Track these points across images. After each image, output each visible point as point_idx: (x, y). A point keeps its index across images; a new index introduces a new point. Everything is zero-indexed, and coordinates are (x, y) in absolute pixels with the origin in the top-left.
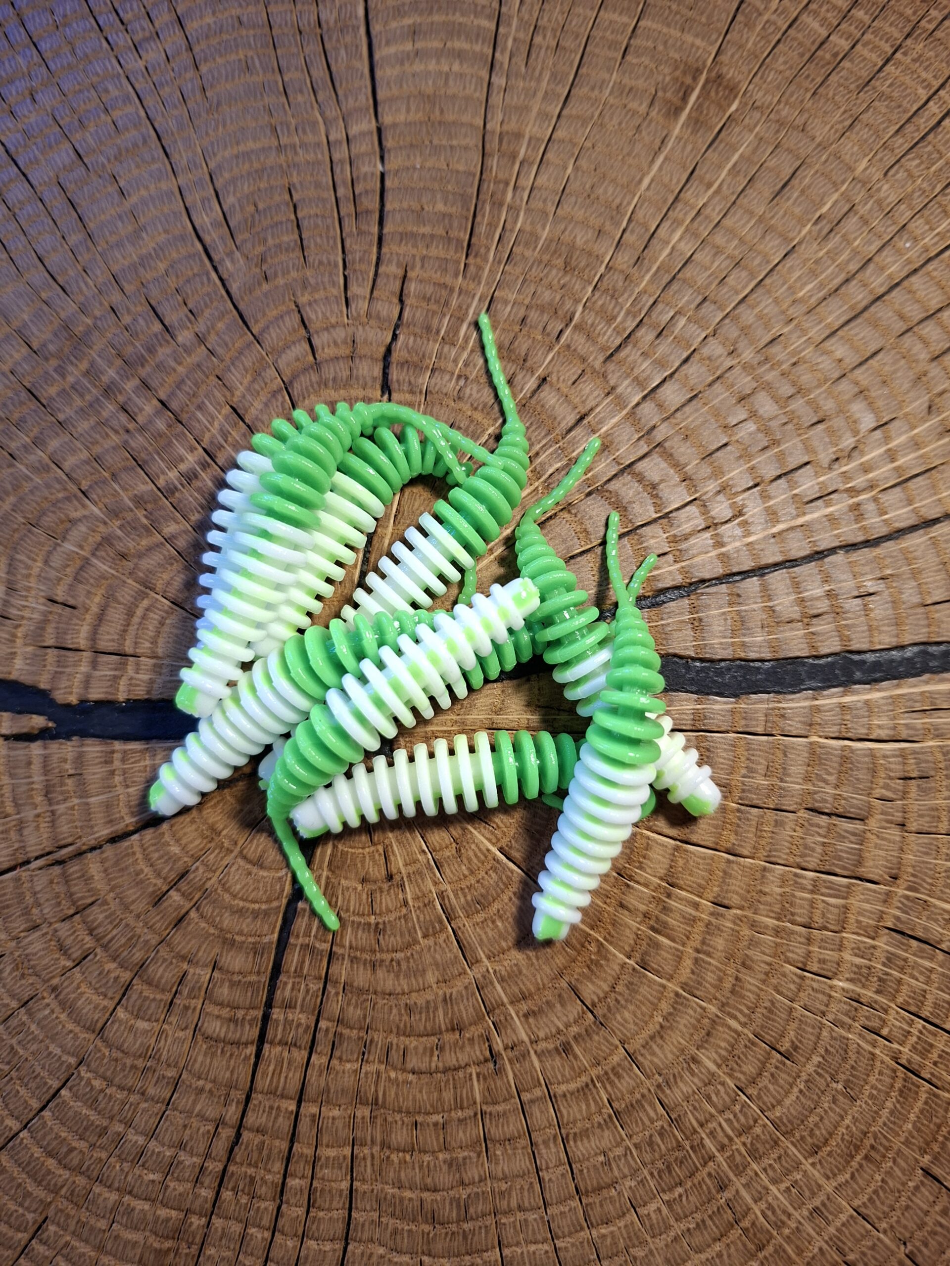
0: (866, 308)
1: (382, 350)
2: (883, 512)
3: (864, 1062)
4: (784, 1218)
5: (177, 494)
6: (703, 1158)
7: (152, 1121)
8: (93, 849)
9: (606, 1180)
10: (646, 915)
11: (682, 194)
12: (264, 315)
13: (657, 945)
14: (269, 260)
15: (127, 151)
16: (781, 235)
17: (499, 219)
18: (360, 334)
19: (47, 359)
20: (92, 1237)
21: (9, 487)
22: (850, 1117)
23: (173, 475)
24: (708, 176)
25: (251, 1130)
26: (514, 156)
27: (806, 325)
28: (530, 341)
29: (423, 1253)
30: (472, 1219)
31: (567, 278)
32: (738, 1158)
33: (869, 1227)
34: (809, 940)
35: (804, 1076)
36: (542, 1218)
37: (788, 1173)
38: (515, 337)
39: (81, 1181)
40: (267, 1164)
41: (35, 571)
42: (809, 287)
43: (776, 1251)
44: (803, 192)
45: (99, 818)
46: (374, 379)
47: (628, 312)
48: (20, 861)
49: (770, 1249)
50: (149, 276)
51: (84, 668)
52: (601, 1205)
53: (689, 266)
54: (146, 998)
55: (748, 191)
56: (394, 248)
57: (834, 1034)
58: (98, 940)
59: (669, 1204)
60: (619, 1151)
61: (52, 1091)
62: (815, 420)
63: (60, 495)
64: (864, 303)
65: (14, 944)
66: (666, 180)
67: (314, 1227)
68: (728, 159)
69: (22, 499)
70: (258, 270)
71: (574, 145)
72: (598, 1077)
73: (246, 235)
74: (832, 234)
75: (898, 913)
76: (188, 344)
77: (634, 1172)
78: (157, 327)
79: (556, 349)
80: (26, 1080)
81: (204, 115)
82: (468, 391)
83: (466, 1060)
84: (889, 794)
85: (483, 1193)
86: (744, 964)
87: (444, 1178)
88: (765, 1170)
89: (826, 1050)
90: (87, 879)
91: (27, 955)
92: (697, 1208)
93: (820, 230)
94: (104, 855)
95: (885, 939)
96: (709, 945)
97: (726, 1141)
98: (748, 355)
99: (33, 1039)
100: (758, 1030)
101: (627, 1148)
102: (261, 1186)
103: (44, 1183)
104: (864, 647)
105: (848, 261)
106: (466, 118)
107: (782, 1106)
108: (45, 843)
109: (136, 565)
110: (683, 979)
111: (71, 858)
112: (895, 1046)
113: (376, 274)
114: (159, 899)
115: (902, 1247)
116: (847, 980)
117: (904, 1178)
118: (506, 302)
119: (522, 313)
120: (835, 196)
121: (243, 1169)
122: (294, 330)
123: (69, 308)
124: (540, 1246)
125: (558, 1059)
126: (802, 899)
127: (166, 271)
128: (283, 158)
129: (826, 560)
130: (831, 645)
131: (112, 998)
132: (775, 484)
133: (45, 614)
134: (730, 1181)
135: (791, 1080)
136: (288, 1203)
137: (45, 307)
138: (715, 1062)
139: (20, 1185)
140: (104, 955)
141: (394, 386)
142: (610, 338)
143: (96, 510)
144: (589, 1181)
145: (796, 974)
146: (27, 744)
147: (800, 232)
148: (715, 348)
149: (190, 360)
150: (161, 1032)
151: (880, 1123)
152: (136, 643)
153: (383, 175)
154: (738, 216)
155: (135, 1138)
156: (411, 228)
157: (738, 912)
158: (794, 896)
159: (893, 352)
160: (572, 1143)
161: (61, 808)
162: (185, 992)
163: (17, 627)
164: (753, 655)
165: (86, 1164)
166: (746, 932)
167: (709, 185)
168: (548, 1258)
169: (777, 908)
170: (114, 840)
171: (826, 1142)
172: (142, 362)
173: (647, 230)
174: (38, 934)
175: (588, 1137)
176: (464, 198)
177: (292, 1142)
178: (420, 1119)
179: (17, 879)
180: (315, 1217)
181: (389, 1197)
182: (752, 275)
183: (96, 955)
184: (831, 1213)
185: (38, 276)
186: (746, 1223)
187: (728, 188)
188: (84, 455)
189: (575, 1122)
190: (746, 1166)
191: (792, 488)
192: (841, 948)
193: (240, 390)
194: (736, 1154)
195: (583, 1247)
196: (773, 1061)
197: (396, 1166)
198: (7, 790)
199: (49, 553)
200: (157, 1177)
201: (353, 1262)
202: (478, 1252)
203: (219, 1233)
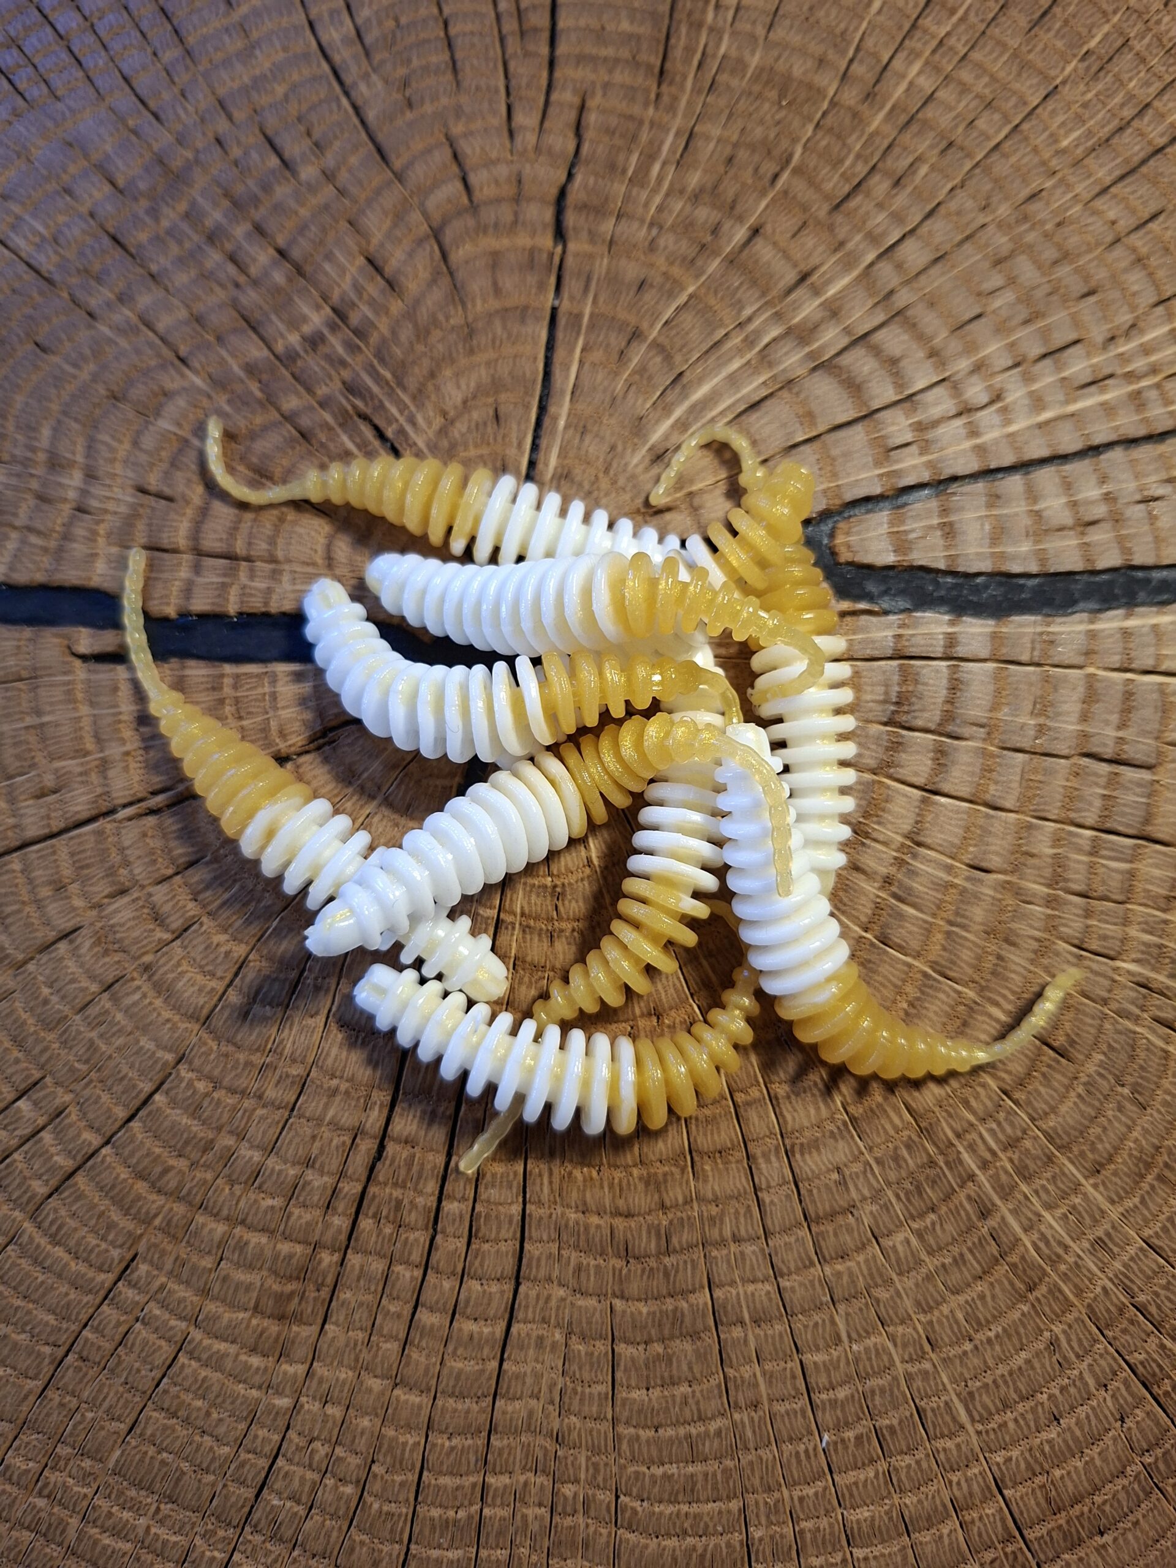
0: (1144, 162)
1: (554, 192)
2: (1167, 403)
3: (1155, 1061)
4: (1060, 1251)
5: (299, 363)
6: (960, 1176)
7: (271, 1131)
9: (842, 1203)
10: (888, 881)
11: (920, 21)
12: (408, 148)
13: (901, 916)
14: (414, 84)
16: (1039, 74)
17: (698, 42)
18: (527, 170)
19: (136, 199)
20: (195, 1278)
21: (88, 352)
22: (1138, 1128)
23: (294, 339)
25: (398, 1140)
27: (1072, 179)
28: (738, 185)
29: (615, 1295)
30: (675, 1251)
31: (783, 114)
32: (1004, 1178)
33: (1162, 1261)
34: (1088, 913)
35: (1084, 1078)
36: (763, 1250)
37: (1065, 1195)
38: (720, 181)
39: (180, 1209)
40: (417, 1183)
41: (121, 454)
42: (1076, 134)
43: (1050, 1291)
44: (1066, 22)
46: (545, 226)
47: (858, 156)
48: (104, 810)
49: (1043, 1289)
50: (264, 100)
51: (184, 573)
52: (836, 1235)
53: (931, 104)
54: (265, 977)
55: (1002, 19)
56: (570, 72)
57: (1119, 1027)
58: (204, 907)
59: (919, 1234)
60: (857, 1168)
61: (143, 1096)
62: (1085, 290)
63: (152, 362)
64: (1142, 155)
65: (94, 913)
66: (900, 3)
67: (477, 1263)
69: (104, 367)
70: (399, 97)
73: (385, 55)
74: (1102, 74)
76: (313, 182)
77: (876, 1195)
78: (274, 161)
79: (771, 195)
80: (109, 1083)
82: (662, 242)
85: (689, 1218)
86: (1007, 940)
87: (640, 1199)
88: (1036, 1192)
89: (1110, 1046)
90: (190, 830)
91: (112, 926)
92: (954, 1239)
93: (1088, 68)
96: (963, 916)
97: (988, 1156)
98: (1003, 210)
99: (119, 1031)
101: (867, 1163)
102: (410, 1212)
103: (133, 1211)
104: (1150, 560)
105: (1123, 105)
107: (1055, 1113)
108: (135, 787)
110: (932, 958)
111: (168, 807)
113: (547, 102)
116: (1134, 961)
118: (708, 138)
119: (728, 150)
120: (1106, 28)
121: (388, 1190)
122: (445, 166)
123: (162, 139)
124: (760, 1285)
125: (779, 1051)
126: (1079, 862)
127: (286, 97)
129: (1102, 457)
130: (1110, 559)
131: (222, 978)
132: (1041, 363)
133: (133, 507)
134: (994, 1205)
135: (1066, 1081)
136: (443, 1232)
137: (133, 138)
139: (103, 1213)
140: (212, 924)
141: (570, 234)
142: (834, 184)
143: (198, 381)
144: (821, 1204)
145: (1070, 953)
146: (112, 666)
147: (1063, 69)
148: (964, 201)
149: (315, 201)
150: (284, 1019)
152: (250, 544)
154: (988, 49)
155: (249, 1153)
156: (590, 49)
157: (1001, 877)
158: (1067, 858)
160: (798, 1156)
163: (98, 522)
164: (1016, 568)
165: (188, 1186)
166: (1010, 901)
167: (953, 11)
168: (770, 1300)
169: (1048, 872)
171: (1110, 1159)
172: (256, 201)
173: (879, 61)
174: (126, 899)
175: (818, 1149)
176: (654, 15)
177: (449, 1156)
179: (100, 833)
180: (478, 1250)
181: (571, 1224)
182: (1006, 119)
183: (202, 924)
184: (1117, 1245)
185: (124, 100)
186: (1014, 1258)
187: (976, 16)
188: (184, 313)
189: (801, 1131)
190: (1014, 1187)
191: (1059, 369)
192: (1126, 922)
193: (377, 237)
194: (1001, 1173)
195: (813, 1286)
196: (1044, 1058)
197: (580, 1183)
198: (86, 723)
199: (139, 433)
200: (277, 1202)
201: (527, 1307)
202: (683, 1293)
203: (357, 1272)
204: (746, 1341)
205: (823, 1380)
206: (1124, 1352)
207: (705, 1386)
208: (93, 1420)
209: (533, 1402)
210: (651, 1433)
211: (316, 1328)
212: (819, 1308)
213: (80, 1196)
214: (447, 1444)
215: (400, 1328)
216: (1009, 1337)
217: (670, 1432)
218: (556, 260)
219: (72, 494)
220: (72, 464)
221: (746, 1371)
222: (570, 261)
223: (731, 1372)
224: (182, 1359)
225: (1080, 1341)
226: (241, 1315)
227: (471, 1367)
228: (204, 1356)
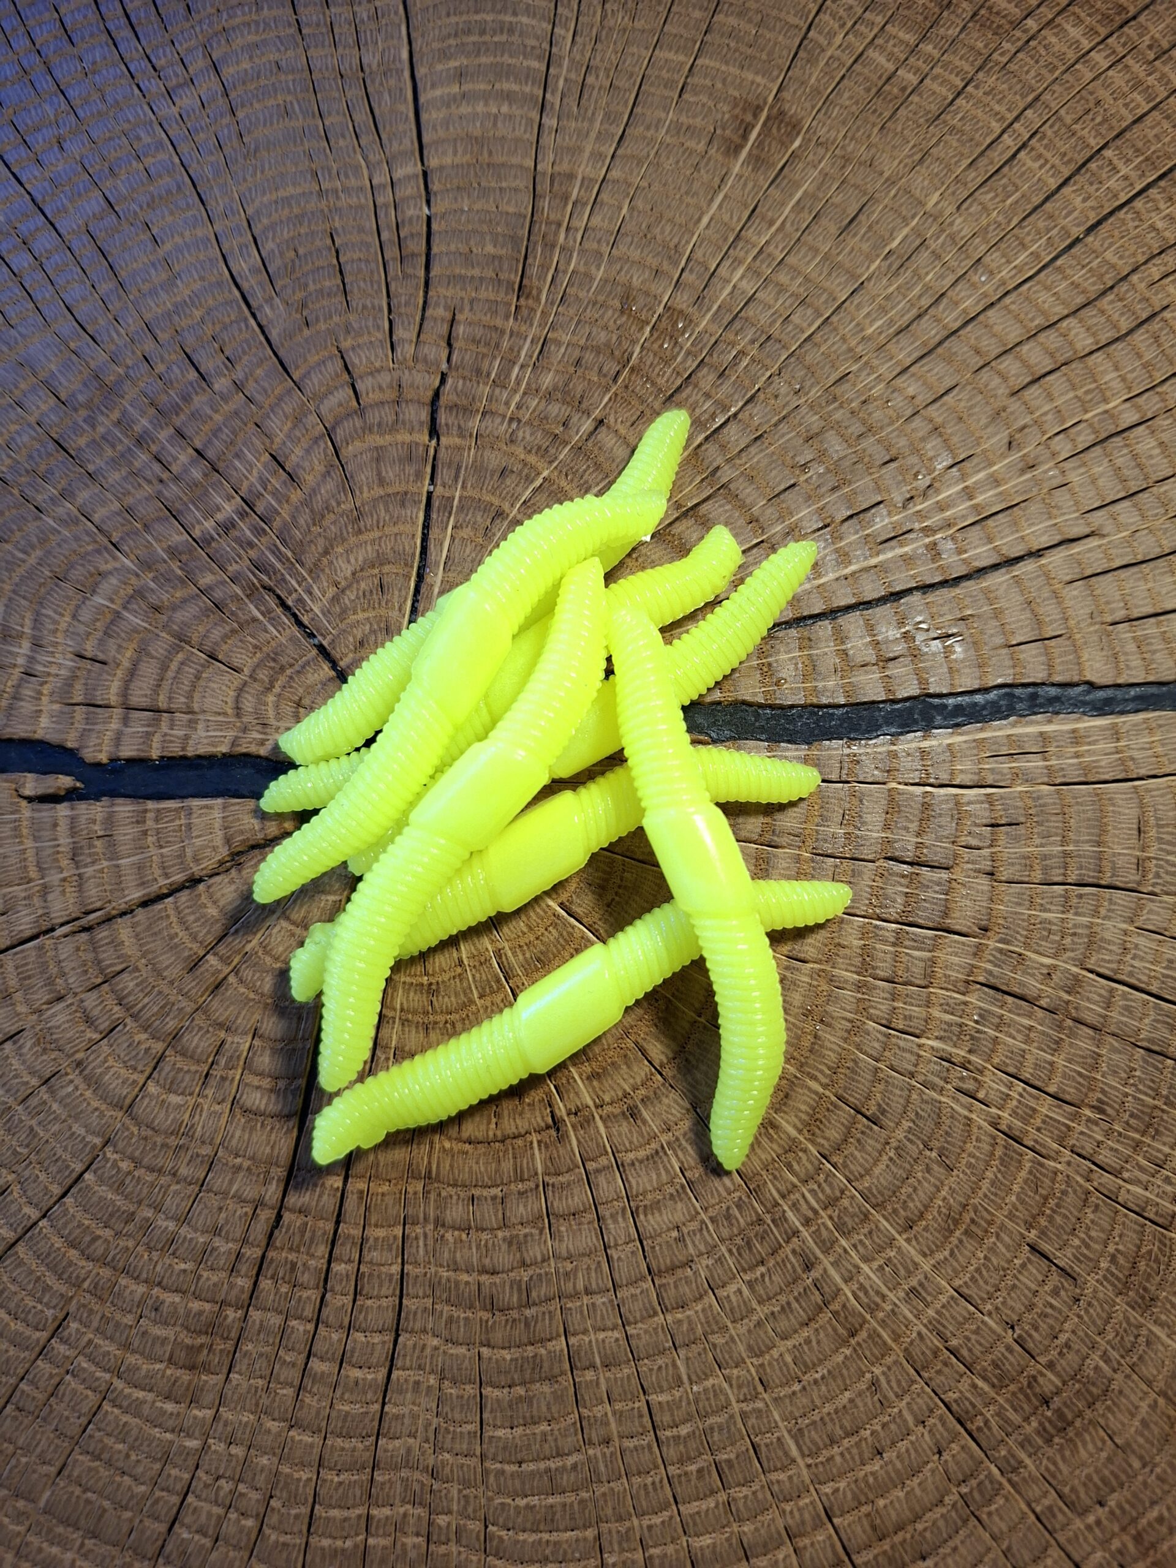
0: (940, 343)
1: (430, 393)
2: (960, 551)
3: (958, 1129)
4: (878, 1300)
5: (213, 544)
6: (786, 1233)
7: (184, 1204)
8: (123, 914)
9: (681, 1258)
11: (743, 233)
12: (306, 360)
14: (310, 305)
15: (161, 198)
16: (848, 272)
17: (552, 262)
18: (406, 377)
19: (76, 410)
20: (118, 1334)
21: (35, 540)
22: (946, 1188)
23: (209, 525)
24: (770, 214)
25: (290, 1210)
26: (566, 198)
27: (875, 362)
28: (586, 382)
29: (482, 1344)
30: (534, 1304)
31: (624, 319)
32: (824, 1233)
33: (972, 1309)
34: (894, 997)
35: (894, 1143)
36: (611, 1301)
37: (880, 1250)
38: (570, 379)
39: (106, 1272)
40: (310, 1247)
41: (63, 626)
42: (879, 323)
43: (870, 1336)
44: (870, 227)
45: (130, 878)
46: (421, 423)
47: (688, 353)
48: (45, 928)
49: (863, 1334)
50: (184, 323)
51: (115, 725)
52: (676, 1287)
53: (752, 305)
54: (180, 1070)
55: (814, 227)
56: (442, 291)
57: (924, 1096)
58: (127, 1010)
59: (750, 1284)
60: (694, 1226)
61: (74, 1175)
62: (887, 458)
63: (90, 548)
64: (939, 338)
65: (35, 1017)
66: (726, 218)
67: (362, 1317)
68: (791, 196)
69: (49, 552)
70: (299, 316)
71: (629, 185)
72: (668, 1143)
73: (286, 282)
74: (902, 270)
75: (989, 966)
76: (225, 391)
77: (711, 1250)
78: (193, 375)
79: (614, 389)
80: (46, 1164)
81: (241, 160)
82: (520, 434)
83: (526, 1126)
84: (974, 842)
85: (547, 1274)
86: (823, 1021)
87: (503, 1258)
88: (855, 1246)
89: (917, 1114)
90: (116, 944)
91: (49, 1029)
92: (781, 1289)
93: (890, 266)
94: (136, 919)
95: (976, 995)
97: (810, 1214)
98: (815, 392)
99: (55, 1118)
100: (840, 1092)
101: (703, 1222)
102: (303, 1273)
103: (65, 1276)
104: (945, 689)
105: (920, 296)
106: (515, 160)
107: (870, 1175)
108: (71, 908)
109: (170, 618)
111: (99, 924)
112: (994, 1110)
113: (423, 319)
114: (195, 964)
115: (1010, 1332)
116: (936, 1038)
117: (1008, 1255)
118: (559, 344)
119: (577, 353)
120: (905, 231)
121: (284, 1254)
122: (337, 376)
123: (99, 357)
124: (610, 1333)
125: (625, 1124)
126: (885, 952)
127: (202, 319)
128: (324, 202)
129: (903, 601)
130: (911, 689)
131: (142, 1072)
132: (846, 524)
133: (72, 670)
134: (816, 1258)
135: (879, 1147)
136: (332, 1290)
137: (74, 357)
138: (795, 1127)
139: (39, 1278)
140: (134, 1025)
141: (442, 430)
142: (670, 378)
143: (127, 562)
144: (663, 1259)
145: (880, 1032)
146: (52, 805)
147: (868, 268)
148: (781, 386)
149: (227, 408)
150: (197, 1106)
151: (981, 1194)
152: (170, 698)
153: (429, 218)
154: (803, 253)
155: (165, 1224)
156: (459, 270)
157: (816, 966)
158: (874, 948)
159: (969, 387)
160: (642, 1217)
161: (89, 871)
162: (223, 1062)
163: (42, 684)
164: (825, 701)
165: (112, 1253)
166: (825, 987)
167: (771, 223)
168: (619, 1346)
169: (857, 961)
170: (145, 904)
171: (921, 1216)
172: (177, 410)
173: (707, 269)
174: (62, 1005)
175: (659, 1210)
176: (514, 240)
177: (338, 1223)
178: (477, 1192)
179: (41, 948)
180: (362, 1306)
181: (443, 1281)
182: (819, 313)
183: (125, 1026)
184: (929, 1295)
185: (66, 326)
186: (836, 1306)
187: (792, 224)
188: (116, 506)
189: (644, 1193)
190: (834, 1243)
191: (863, 528)
192: (928, 1004)
193: (279, 437)
194: (822, 1228)
195: (657, 1334)
196: (859, 1126)
197: (452, 1246)
198: (30, 854)
199: (78, 607)
200: (188, 1266)
201: (405, 1356)
202: (542, 1341)
203: (257, 1326)
204: (598, 1384)
205: (667, 1419)
206: (939, 1392)
207: (563, 1425)
208: (27, 1463)
209: (411, 1441)
210: (514, 1468)
211: (222, 1377)
212: (662, 1352)
213: (21, 1263)
214: (336, 1479)
215: (294, 1375)
216: (834, 1379)
217: (532, 1467)
218: (432, 452)
219: (20, 661)
220: (21, 635)
221: (598, 1411)
222: (442, 454)
223: (585, 1412)
224: (107, 1406)
225: (899, 1382)
226: (158, 1366)
227: (357, 1409)
228: (125, 1404)
